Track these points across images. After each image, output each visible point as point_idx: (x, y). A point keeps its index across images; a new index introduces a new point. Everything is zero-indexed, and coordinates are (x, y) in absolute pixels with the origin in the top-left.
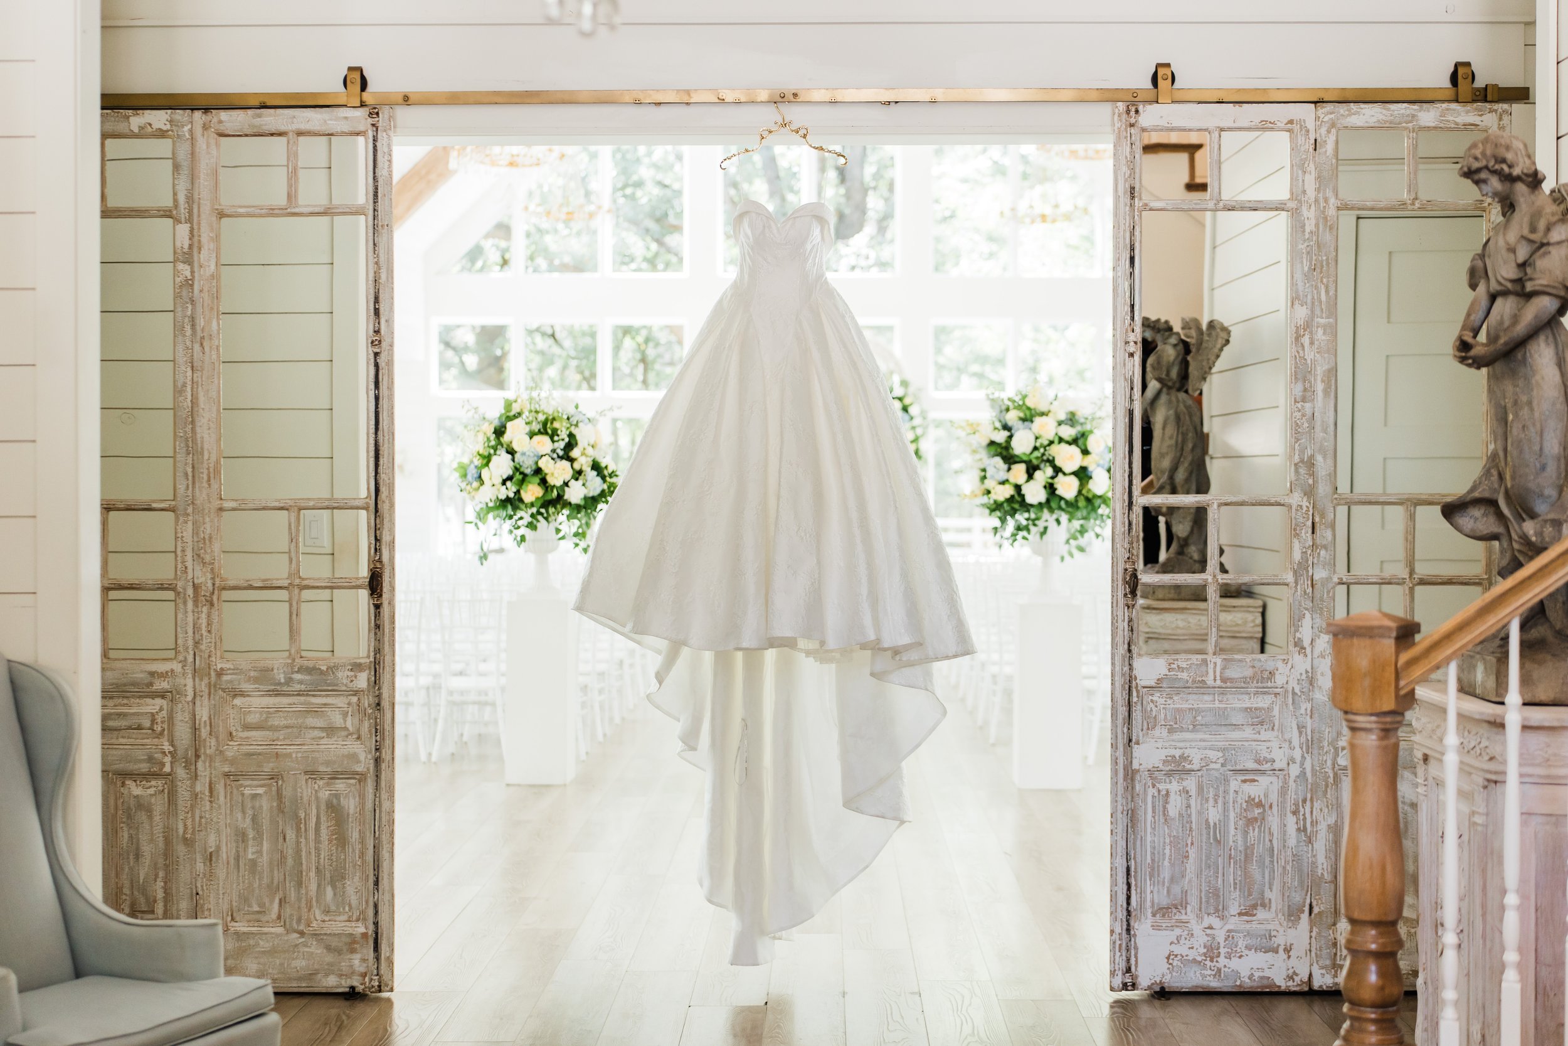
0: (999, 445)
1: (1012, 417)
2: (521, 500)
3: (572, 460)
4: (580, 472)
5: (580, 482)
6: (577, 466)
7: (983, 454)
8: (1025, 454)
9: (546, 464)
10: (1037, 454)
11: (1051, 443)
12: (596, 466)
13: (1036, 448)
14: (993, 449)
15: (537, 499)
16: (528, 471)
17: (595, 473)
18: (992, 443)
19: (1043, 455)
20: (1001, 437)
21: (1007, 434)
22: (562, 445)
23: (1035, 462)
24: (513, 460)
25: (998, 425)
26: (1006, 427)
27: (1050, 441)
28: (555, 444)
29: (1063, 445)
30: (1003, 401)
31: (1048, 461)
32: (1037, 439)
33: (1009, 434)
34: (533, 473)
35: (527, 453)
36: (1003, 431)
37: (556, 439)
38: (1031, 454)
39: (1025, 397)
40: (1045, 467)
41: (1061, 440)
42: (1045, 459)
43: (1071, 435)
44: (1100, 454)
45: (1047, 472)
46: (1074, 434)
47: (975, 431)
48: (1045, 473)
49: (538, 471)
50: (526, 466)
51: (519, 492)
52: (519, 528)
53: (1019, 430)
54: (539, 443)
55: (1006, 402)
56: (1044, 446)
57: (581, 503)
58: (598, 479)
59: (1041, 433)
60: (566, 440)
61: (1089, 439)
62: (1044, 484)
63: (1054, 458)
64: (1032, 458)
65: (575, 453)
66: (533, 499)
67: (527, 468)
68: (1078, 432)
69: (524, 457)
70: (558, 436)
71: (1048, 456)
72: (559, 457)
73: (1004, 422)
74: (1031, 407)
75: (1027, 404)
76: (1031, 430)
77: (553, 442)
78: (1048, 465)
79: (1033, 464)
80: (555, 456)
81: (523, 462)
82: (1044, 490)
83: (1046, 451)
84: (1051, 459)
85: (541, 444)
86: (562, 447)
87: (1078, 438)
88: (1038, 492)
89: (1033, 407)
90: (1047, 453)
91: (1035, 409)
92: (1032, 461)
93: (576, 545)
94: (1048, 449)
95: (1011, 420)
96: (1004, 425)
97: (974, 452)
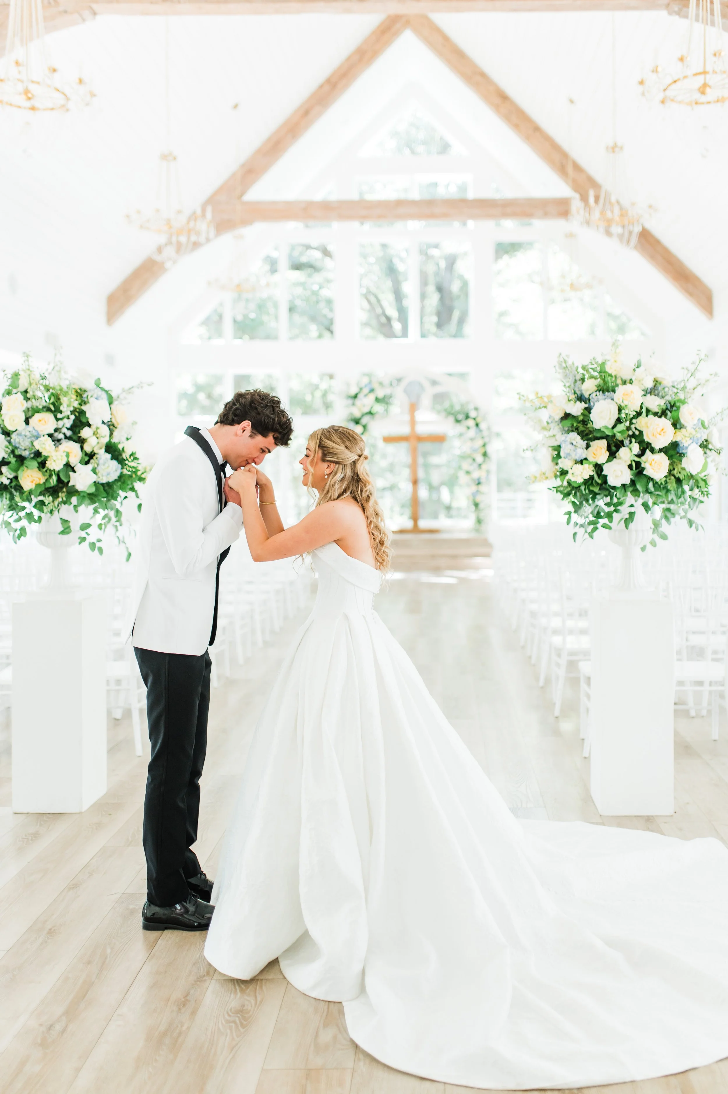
0: (574, 417)
1: (589, 387)
2: (19, 488)
3: (81, 441)
4: (91, 456)
5: (90, 466)
6: (88, 448)
7: (556, 429)
8: (606, 427)
9: (45, 446)
10: (621, 427)
11: (639, 414)
12: (112, 449)
13: (619, 421)
14: (568, 423)
15: (38, 485)
16: (25, 454)
17: (109, 456)
18: (567, 416)
19: (628, 429)
20: (577, 409)
21: (583, 405)
22: (69, 423)
23: (619, 437)
24: (9, 442)
25: (573, 397)
26: (580, 398)
27: (637, 412)
28: (60, 422)
29: (651, 416)
30: (577, 370)
31: (633, 436)
32: (620, 410)
33: (586, 406)
34: (32, 455)
35: (23, 433)
36: (578, 402)
37: (59, 416)
38: (613, 427)
39: (603, 364)
40: (631, 442)
41: (648, 411)
42: (631, 433)
43: (659, 405)
44: (694, 427)
45: (632, 449)
46: (662, 404)
47: (542, 406)
48: (630, 449)
49: (38, 454)
50: (23, 448)
51: (16, 478)
52: (20, 519)
53: (598, 401)
54: (40, 421)
55: (581, 371)
56: (629, 418)
57: (92, 490)
58: (115, 462)
59: (626, 403)
60: (72, 417)
61: (681, 409)
62: (629, 463)
63: (641, 432)
64: (615, 432)
65: (85, 433)
66: (32, 486)
67: (25, 450)
68: (668, 402)
69: (20, 438)
70: (61, 412)
71: (634, 430)
72: (66, 437)
73: (579, 393)
74: (610, 375)
75: (605, 372)
76: (613, 400)
77: (57, 420)
78: (633, 440)
79: (616, 439)
80: (61, 436)
81: (19, 443)
82: (629, 470)
83: (631, 423)
84: (637, 433)
85: (43, 422)
86: (69, 426)
87: (667, 409)
88: (622, 472)
89: (613, 374)
90: (633, 426)
91: (616, 377)
92: (614, 436)
93: (83, 540)
94: (634, 421)
95: (587, 390)
96: (579, 396)
97: (544, 428)
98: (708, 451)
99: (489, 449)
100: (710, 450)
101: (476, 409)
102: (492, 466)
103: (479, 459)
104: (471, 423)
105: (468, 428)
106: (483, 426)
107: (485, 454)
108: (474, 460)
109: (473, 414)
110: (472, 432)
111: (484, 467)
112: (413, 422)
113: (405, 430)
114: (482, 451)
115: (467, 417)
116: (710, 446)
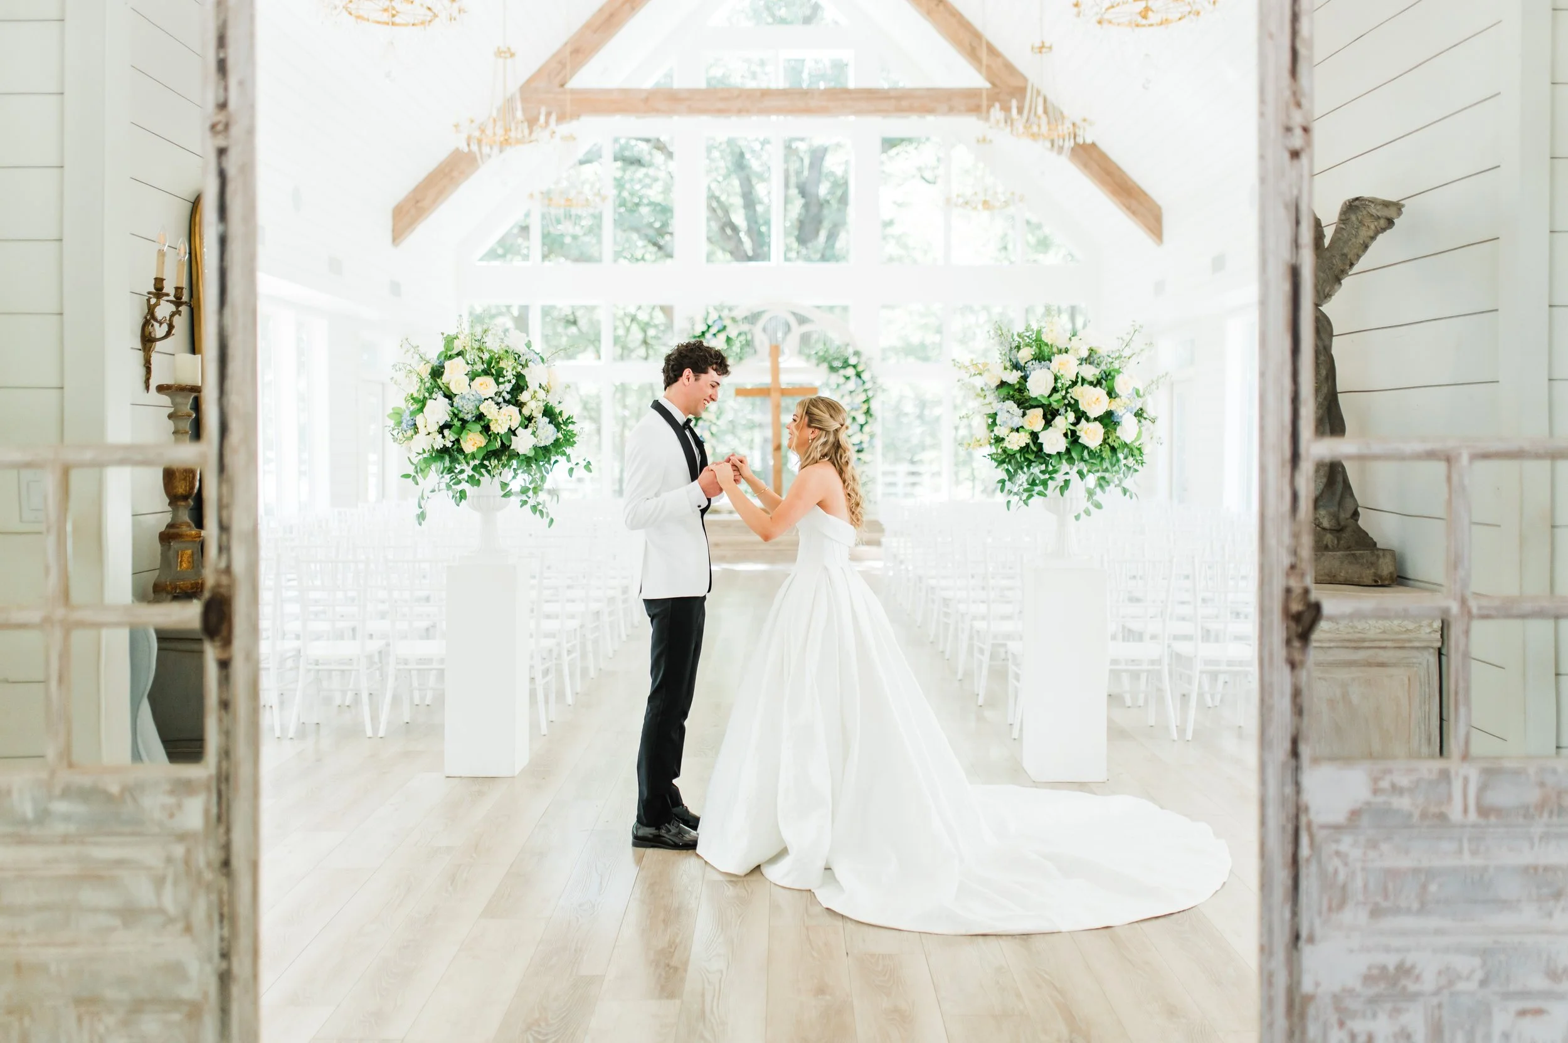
0: (1009, 385)
1: (1025, 355)
2: (461, 451)
3: (520, 405)
4: (530, 419)
5: (530, 430)
6: (526, 411)
7: (991, 397)
8: (1043, 396)
9: (489, 410)
10: (1057, 396)
11: (1074, 383)
12: (548, 412)
13: (1055, 390)
14: (1004, 391)
15: (480, 448)
16: (468, 417)
17: (547, 420)
18: (1003, 384)
19: (1064, 398)
20: (1013, 377)
21: (1019, 374)
22: (508, 387)
23: (1055, 405)
24: (452, 405)
25: (1008, 364)
27: (1072, 381)
28: (500, 386)
29: (1086, 386)
30: (1012, 337)
31: (1069, 405)
32: (1056, 379)
33: (1023, 374)
34: (474, 419)
35: (467, 397)
36: (1014, 371)
37: (501, 380)
38: (1050, 396)
39: (1039, 332)
40: (1066, 411)
41: (1083, 380)
42: (1066, 402)
43: (1094, 375)
44: (1129, 396)
45: (1068, 417)
46: (1098, 373)
47: (976, 373)
48: (1066, 418)
49: (480, 417)
50: (466, 412)
51: (458, 440)
52: (459, 482)
53: (1034, 370)
54: (481, 384)
55: (1016, 338)
56: (1065, 387)
57: (531, 454)
58: (552, 427)
59: (1062, 372)
60: (514, 381)
61: (1116, 379)
62: (1064, 431)
63: (1076, 401)
64: (1051, 401)
65: (524, 397)
66: (475, 449)
67: (468, 413)
68: (1103, 372)
69: (464, 401)
70: (504, 377)
71: (1070, 399)
72: (505, 401)
73: (1014, 361)
74: (1046, 344)
75: (1041, 340)
76: (1049, 369)
77: (498, 384)
78: (1069, 409)
79: (1052, 408)
80: (501, 400)
81: (463, 407)
82: (1064, 438)
83: (1067, 392)
84: (1072, 402)
85: (484, 386)
86: (509, 390)
87: (1102, 378)
88: (1057, 440)
89: (1049, 344)
90: (1069, 396)
91: (1052, 346)
92: (1050, 404)
93: (525, 503)
94: (1070, 390)
95: (1023, 358)
96: (1015, 363)
97: (978, 395)
98: (1143, 420)
99: (875, 406)
100: (1145, 419)
101: (857, 353)
102: (874, 427)
103: (861, 419)
104: (850, 372)
105: (848, 378)
106: (865, 376)
107: (868, 412)
108: (854, 418)
109: (853, 360)
110: (851, 385)
111: (866, 429)
112: (776, 371)
113: (766, 380)
114: (865, 407)
115: (846, 364)
116: (1145, 415)
